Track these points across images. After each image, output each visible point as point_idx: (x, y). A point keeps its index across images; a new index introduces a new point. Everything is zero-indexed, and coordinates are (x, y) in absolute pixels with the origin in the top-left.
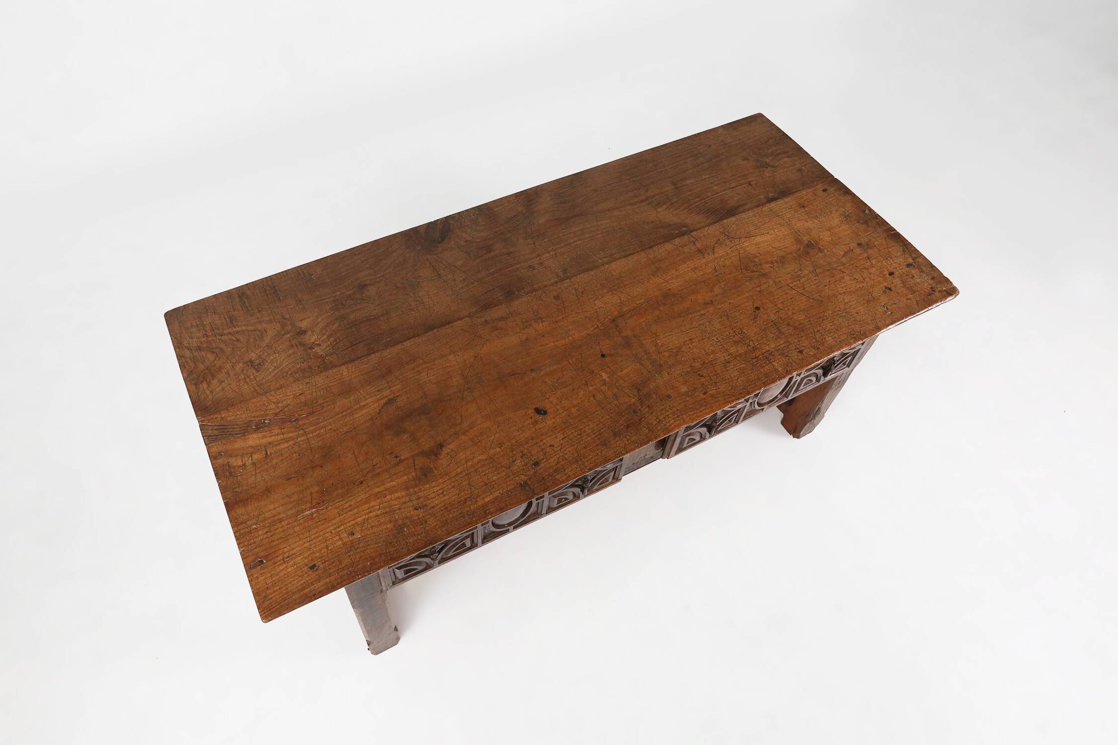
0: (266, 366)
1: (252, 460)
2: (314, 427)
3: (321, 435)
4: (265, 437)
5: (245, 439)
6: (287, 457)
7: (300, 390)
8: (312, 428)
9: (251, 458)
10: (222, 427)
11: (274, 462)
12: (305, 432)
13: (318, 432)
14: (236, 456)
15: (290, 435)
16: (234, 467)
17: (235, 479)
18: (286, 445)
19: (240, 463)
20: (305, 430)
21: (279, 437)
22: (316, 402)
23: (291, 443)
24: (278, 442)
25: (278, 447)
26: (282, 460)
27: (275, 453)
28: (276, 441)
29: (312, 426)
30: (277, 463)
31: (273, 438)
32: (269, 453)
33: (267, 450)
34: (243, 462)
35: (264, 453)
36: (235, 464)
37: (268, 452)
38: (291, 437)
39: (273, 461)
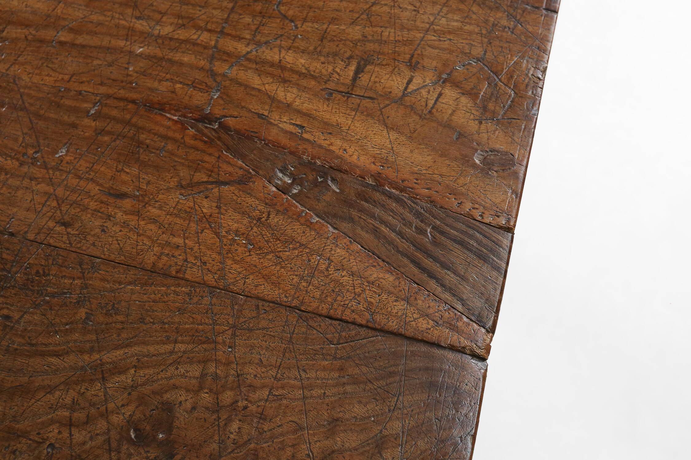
0: (128, 411)
1: (409, 82)
2: (177, 56)
3: (179, 17)
4: (327, 124)
5: (385, 162)
6: (316, 20)
7: (109, 217)
8: (186, 59)
9: (412, 87)
10: (428, 262)
11: (356, 32)
12: (212, 59)
13: (182, 34)
14: (448, 126)
15: (256, 81)
16: (472, 94)
17: (489, 55)
18: (289, 58)
19: (450, 93)
20: (208, 66)
21: (290, 97)
22: (102, 132)
23: (271, 55)
24: (304, 82)
25: (316, 66)
26: (333, 21)
27: (335, 54)
28: (305, 89)
29: (181, 64)
30: (354, 23)
31: (306, 106)
32: (353, 68)
33: (348, 82)
34: (439, 89)
35: (364, 79)
36: (464, 100)
37: (351, 74)
38: (260, 73)
39: (358, 36)
